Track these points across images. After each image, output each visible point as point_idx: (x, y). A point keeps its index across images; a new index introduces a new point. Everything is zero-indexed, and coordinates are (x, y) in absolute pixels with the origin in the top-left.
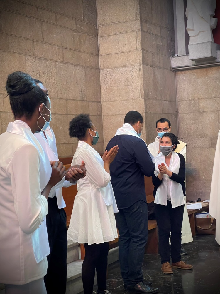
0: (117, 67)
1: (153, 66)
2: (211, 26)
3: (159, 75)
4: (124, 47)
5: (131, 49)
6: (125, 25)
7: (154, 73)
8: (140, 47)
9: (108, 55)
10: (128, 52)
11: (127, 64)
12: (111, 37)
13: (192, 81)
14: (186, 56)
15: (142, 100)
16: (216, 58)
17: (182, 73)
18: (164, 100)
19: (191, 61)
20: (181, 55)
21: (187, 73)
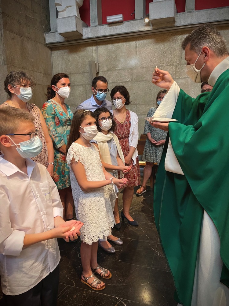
1: (20, 35)
3: (29, 46)
7: (22, 43)
8: (0, 10)
13: (65, 57)
14: (57, 32)
15: (5, 67)
16: (82, 35)
17: (57, 50)
18: (36, 72)
19: (61, 37)
20: (53, 31)
21: (61, 50)
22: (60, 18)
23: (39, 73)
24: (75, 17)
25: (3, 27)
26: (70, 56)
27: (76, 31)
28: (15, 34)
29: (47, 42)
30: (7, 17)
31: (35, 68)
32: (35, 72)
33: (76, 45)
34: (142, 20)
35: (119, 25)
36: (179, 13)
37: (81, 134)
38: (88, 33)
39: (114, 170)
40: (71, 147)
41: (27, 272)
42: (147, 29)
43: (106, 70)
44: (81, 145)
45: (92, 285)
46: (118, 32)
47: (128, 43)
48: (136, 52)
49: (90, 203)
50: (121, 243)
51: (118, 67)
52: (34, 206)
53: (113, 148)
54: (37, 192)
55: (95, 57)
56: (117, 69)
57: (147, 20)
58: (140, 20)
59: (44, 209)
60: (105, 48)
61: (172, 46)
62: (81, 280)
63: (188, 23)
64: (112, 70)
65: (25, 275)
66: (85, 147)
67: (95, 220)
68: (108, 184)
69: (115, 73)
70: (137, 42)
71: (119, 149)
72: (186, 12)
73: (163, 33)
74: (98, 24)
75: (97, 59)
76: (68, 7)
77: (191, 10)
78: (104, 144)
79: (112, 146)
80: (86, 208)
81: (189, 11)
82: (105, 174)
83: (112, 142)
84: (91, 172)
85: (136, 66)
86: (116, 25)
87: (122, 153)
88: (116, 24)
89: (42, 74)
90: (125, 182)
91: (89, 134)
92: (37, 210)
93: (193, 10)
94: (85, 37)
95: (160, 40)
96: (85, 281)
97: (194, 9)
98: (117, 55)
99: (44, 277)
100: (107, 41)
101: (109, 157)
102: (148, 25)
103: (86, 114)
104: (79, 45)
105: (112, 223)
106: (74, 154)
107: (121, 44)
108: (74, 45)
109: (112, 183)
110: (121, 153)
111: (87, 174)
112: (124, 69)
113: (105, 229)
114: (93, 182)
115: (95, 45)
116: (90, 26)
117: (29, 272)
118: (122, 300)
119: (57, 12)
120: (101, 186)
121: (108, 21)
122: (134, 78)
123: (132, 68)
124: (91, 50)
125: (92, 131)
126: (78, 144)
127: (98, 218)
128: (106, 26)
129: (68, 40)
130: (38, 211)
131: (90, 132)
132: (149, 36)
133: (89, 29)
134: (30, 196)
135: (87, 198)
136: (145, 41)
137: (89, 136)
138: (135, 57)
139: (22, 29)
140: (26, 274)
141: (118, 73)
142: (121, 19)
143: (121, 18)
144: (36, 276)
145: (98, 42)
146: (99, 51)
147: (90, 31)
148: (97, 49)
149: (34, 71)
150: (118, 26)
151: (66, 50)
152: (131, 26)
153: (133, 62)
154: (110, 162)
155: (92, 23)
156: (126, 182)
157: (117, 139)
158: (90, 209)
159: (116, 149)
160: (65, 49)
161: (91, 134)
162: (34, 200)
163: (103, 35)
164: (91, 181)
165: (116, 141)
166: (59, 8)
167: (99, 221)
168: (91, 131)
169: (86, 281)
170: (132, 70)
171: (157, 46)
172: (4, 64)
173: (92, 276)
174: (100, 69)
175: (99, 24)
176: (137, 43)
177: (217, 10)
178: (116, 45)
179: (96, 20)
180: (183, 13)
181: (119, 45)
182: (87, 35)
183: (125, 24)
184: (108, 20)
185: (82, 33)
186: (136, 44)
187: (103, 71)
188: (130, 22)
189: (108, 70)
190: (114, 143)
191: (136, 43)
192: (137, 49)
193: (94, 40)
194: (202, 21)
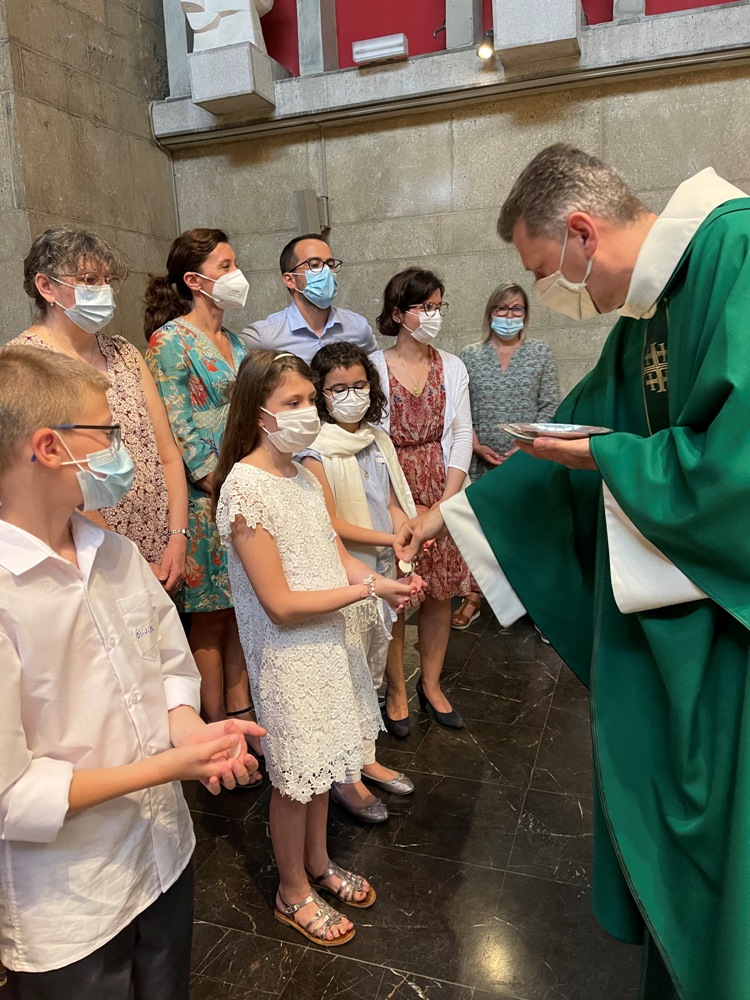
3: (99, 145)
7: (78, 136)
8: (3, 30)
13: (218, 180)
14: (191, 97)
15: (22, 216)
16: (272, 107)
17: (191, 157)
18: (126, 230)
19: (205, 113)
20: (178, 97)
21: (203, 156)
22: (199, 53)
23: (133, 235)
24: (247, 47)
25: (12, 86)
26: (234, 177)
27: (254, 93)
28: (52, 109)
29: (158, 132)
30: (24, 52)
31: (119, 219)
32: (120, 232)
33: (252, 140)
34: (469, 52)
35: (392, 70)
36: (591, 27)
37: (264, 435)
38: (290, 100)
39: (379, 548)
40: (230, 477)
41: (84, 895)
42: (487, 79)
43: (352, 218)
44: (262, 472)
45: (312, 929)
46: (391, 92)
47: (423, 130)
48: (452, 157)
49: (298, 663)
50: (407, 788)
51: (394, 210)
52: (103, 675)
53: (375, 475)
54: (111, 628)
55: (316, 177)
56: (389, 214)
57: (485, 52)
58: (464, 53)
59: (135, 685)
60: (348, 149)
61: (573, 134)
62: (277, 914)
63: (624, 57)
64: (374, 220)
65: (76, 904)
66: (275, 478)
67: (318, 720)
68: (358, 597)
69: (383, 230)
70: (456, 125)
71: (398, 479)
72: (616, 21)
73: (541, 94)
74: (325, 70)
75: (325, 184)
76: (223, 14)
77: (631, 16)
78: (345, 461)
79: (371, 468)
80: (287, 682)
81: (625, 17)
82: (345, 565)
83: (372, 453)
84: (300, 559)
85: (452, 204)
86: (385, 71)
87: (409, 492)
88: (382, 67)
89: (143, 238)
90: (415, 589)
91: (292, 434)
92: (112, 686)
93: (639, 16)
94: (281, 111)
95: (532, 117)
96: (287, 916)
97: (641, 12)
98: (388, 171)
99: (140, 909)
100: (355, 124)
101: (364, 503)
102: (490, 66)
103: (283, 367)
104: (263, 138)
105: (372, 727)
106: (243, 500)
107: (400, 134)
108: (246, 140)
109: (374, 594)
110: (403, 492)
111: (288, 566)
112: (414, 215)
113: (350, 747)
114: (308, 593)
115: (314, 140)
116: (298, 74)
117: (90, 894)
118: (410, 978)
119: (190, 33)
120: (337, 605)
121: (358, 58)
122: (446, 246)
123: (438, 213)
124: (301, 154)
125: (303, 423)
126: (252, 467)
127: (328, 712)
128: (351, 76)
129: (227, 122)
130: (117, 691)
131: (296, 426)
132: (494, 102)
133: (294, 85)
134: (90, 641)
135: (290, 646)
136: (482, 122)
137: (291, 441)
138: (448, 174)
139: (75, 91)
140: (81, 900)
141: (392, 227)
142: (400, 50)
143: (400, 45)
144: (115, 908)
145: (327, 128)
146: (328, 157)
147: (297, 92)
148: (324, 152)
149: (116, 229)
150: (391, 73)
151: (221, 157)
152: (434, 72)
153: (442, 191)
154: (364, 523)
155: (304, 65)
156: (419, 589)
157: (388, 446)
158: (299, 682)
159: (385, 479)
160: (218, 154)
161: (300, 434)
162: (101, 655)
163: (341, 104)
164: (301, 588)
165: (387, 453)
166: (196, 21)
167: (332, 722)
168: (301, 426)
169: (291, 916)
170: (438, 217)
171: (522, 137)
172: (19, 208)
173: (310, 899)
174: (334, 216)
175: (329, 69)
176: (454, 129)
177: (720, 12)
178: (386, 135)
179: (318, 54)
180: (605, 24)
181: (394, 137)
182: (287, 107)
183: (415, 65)
184: (358, 53)
185: (271, 100)
186: (452, 132)
187: (342, 224)
188: (430, 59)
189: (361, 221)
190: (380, 460)
191: (450, 127)
192: (456, 147)
193: (313, 123)
194: (669, 50)
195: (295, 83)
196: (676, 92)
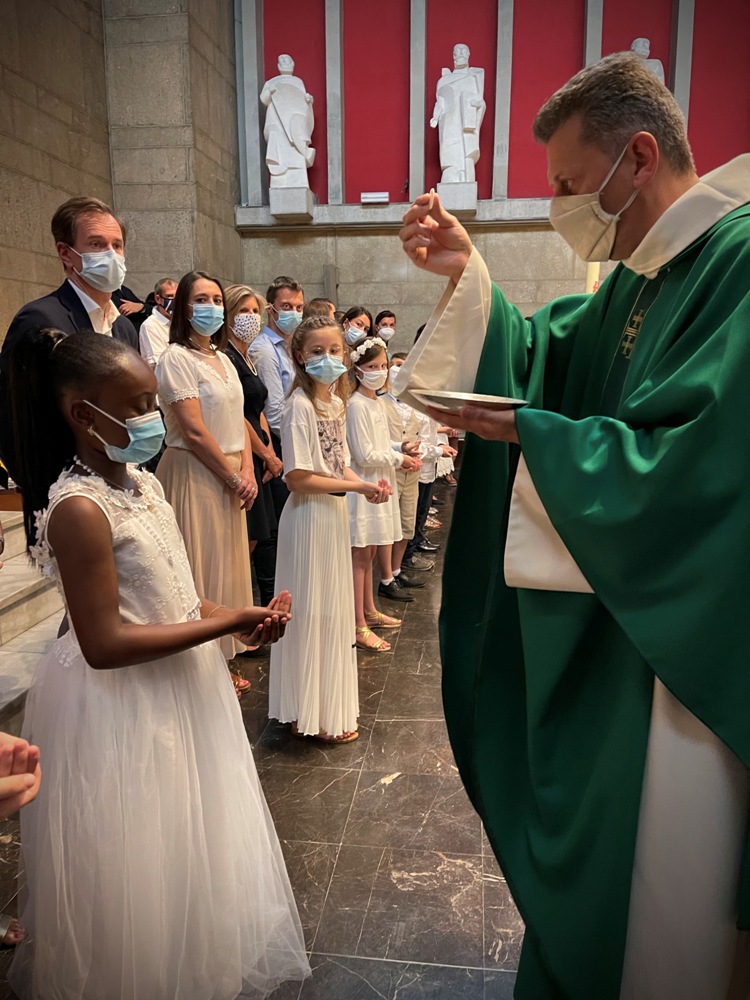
0: (148, 211)
1: (212, 217)
2: (307, 161)
3: (219, 235)
4: (162, 173)
5: (176, 180)
6: (163, 132)
7: (214, 231)
8: (192, 178)
9: (130, 184)
10: (170, 185)
11: (169, 206)
12: (137, 153)
13: (271, 251)
16: (312, 218)
17: (255, 237)
20: (253, 206)
21: (263, 237)
26: (281, 251)
27: (307, 213)
28: (207, 217)
29: (238, 223)
30: (199, 188)
33: (296, 233)
35: (381, 208)
36: (482, 202)
38: (322, 216)
43: (352, 280)
46: (379, 219)
51: (376, 278)
55: (332, 257)
56: (373, 280)
60: (351, 243)
63: (497, 217)
64: (365, 283)
69: (370, 288)
72: (493, 199)
74: (343, 203)
75: (336, 260)
77: (501, 198)
81: (498, 198)
85: (407, 278)
88: (376, 206)
94: (316, 221)
97: (505, 197)
98: (373, 257)
104: (303, 232)
107: (380, 238)
108: (293, 232)
112: (387, 282)
115: (331, 236)
116: (327, 203)
121: (363, 200)
122: (404, 299)
123: (400, 281)
124: (323, 243)
128: (357, 208)
129: (283, 223)
138: (405, 262)
139: (213, 206)
141: (375, 287)
142: (387, 200)
143: (386, 197)
145: (339, 232)
146: (339, 246)
147: (326, 212)
148: (336, 242)
150: (379, 210)
151: (274, 239)
153: (403, 270)
155: (331, 198)
163: (350, 221)
170: (400, 284)
175: (345, 202)
178: (373, 238)
179: (339, 194)
180: (488, 200)
181: (376, 239)
182: (320, 219)
183: (393, 207)
184: (363, 197)
185: (312, 215)
187: (345, 283)
188: (400, 205)
189: (357, 282)
194: (518, 217)
195: (325, 207)
196: (520, 234)
